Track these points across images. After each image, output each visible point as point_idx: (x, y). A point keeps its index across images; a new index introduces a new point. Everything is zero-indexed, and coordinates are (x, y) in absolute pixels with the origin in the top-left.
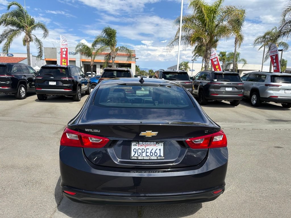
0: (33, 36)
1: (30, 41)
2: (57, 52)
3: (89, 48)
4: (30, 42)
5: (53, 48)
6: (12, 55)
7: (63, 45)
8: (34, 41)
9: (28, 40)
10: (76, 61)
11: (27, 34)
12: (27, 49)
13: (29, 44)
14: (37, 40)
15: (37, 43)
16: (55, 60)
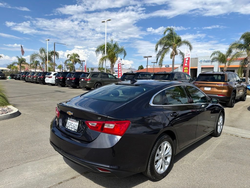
0: (178, 51)
1: (175, 54)
2: (198, 61)
3: (224, 55)
4: (175, 56)
5: (196, 58)
6: (169, 66)
7: (187, 55)
8: (179, 54)
9: (174, 54)
10: (214, 68)
11: (174, 50)
12: (173, 61)
13: (174, 57)
14: (182, 54)
15: (181, 56)
16: (195, 68)
